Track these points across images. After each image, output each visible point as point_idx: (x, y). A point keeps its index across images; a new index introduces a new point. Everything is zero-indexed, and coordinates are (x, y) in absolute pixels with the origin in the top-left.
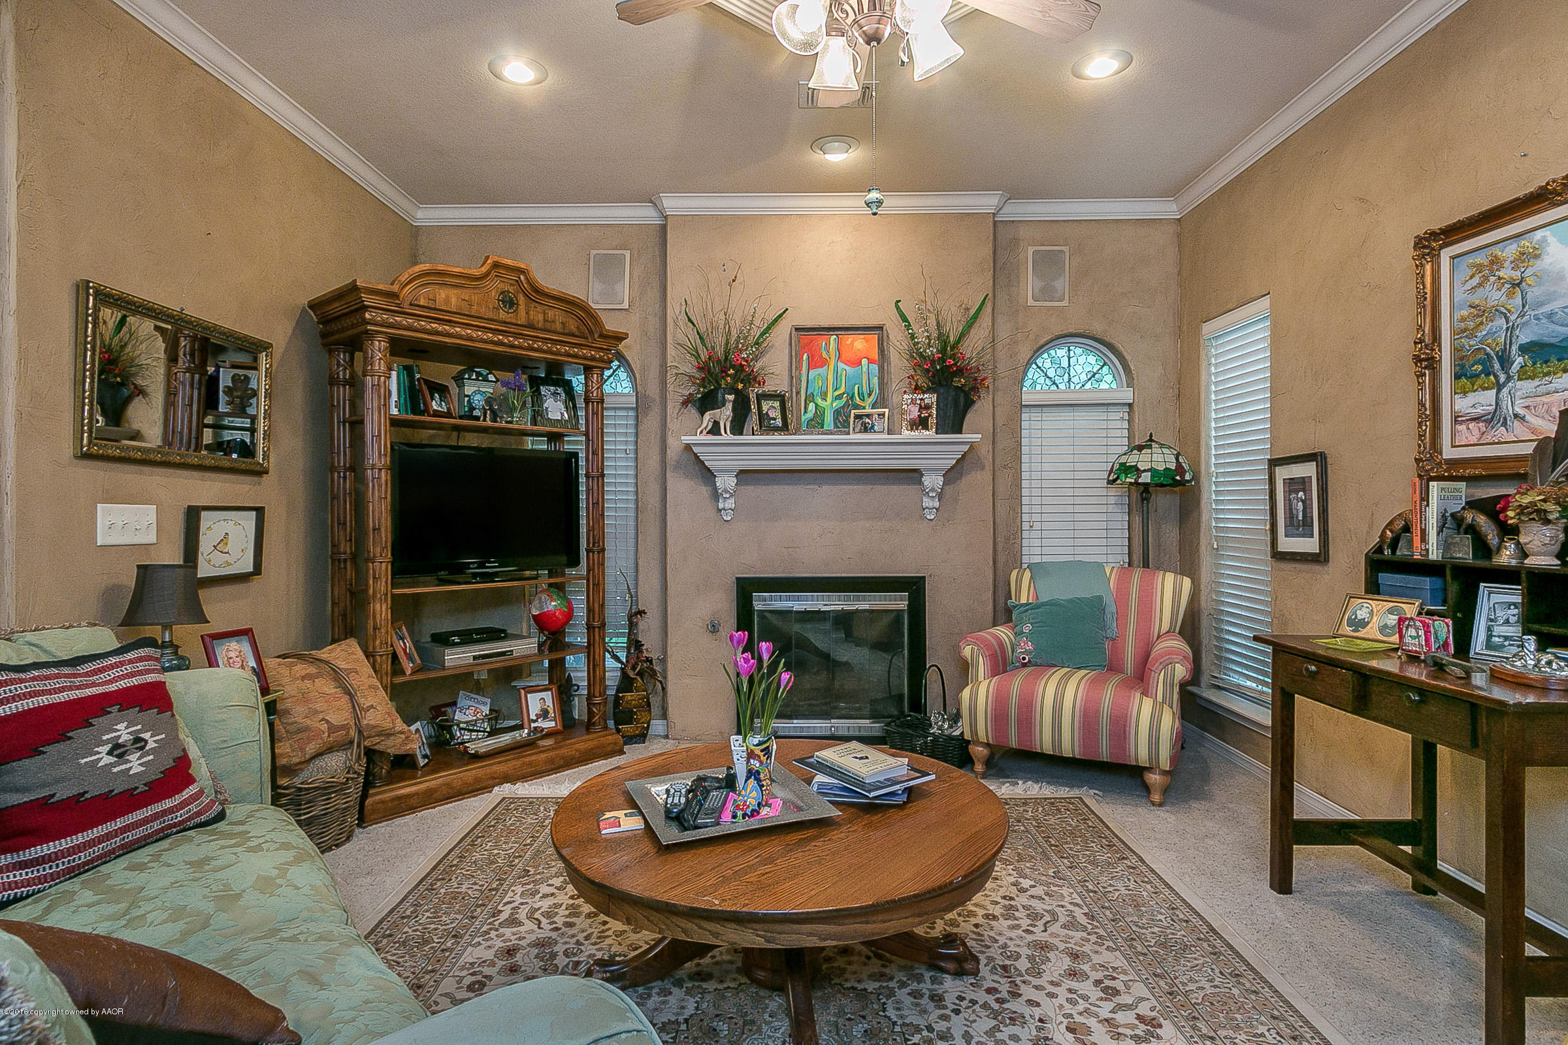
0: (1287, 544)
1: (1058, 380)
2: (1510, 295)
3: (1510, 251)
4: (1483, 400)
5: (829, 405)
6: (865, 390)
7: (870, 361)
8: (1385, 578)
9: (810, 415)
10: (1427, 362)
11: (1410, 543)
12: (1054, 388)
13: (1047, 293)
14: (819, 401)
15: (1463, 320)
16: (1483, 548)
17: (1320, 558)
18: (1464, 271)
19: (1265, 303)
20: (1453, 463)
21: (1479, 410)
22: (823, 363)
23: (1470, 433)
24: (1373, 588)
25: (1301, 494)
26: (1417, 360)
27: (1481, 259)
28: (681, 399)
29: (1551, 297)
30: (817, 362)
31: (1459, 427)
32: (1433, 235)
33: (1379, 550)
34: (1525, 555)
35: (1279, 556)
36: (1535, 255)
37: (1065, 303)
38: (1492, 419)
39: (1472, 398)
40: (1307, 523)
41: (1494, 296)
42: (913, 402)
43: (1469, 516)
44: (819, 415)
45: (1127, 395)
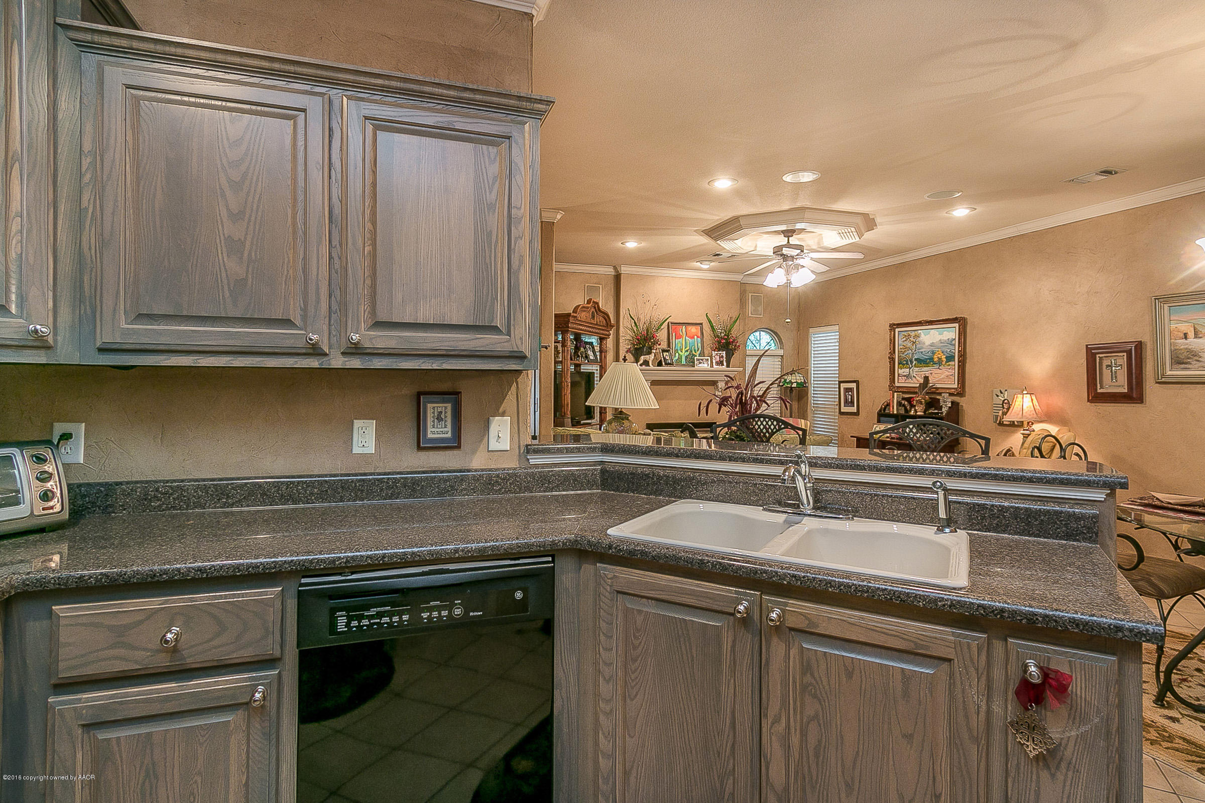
0: (844, 409)
1: (756, 345)
2: (913, 345)
3: (913, 334)
4: (906, 371)
5: (684, 354)
6: (697, 349)
7: (698, 337)
8: (882, 419)
9: (677, 358)
10: (892, 360)
11: (889, 409)
12: (755, 348)
13: (755, 311)
14: (680, 352)
15: (901, 349)
16: (906, 411)
17: (857, 414)
18: (901, 336)
19: (837, 327)
20: (898, 387)
21: (905, 374)
22: (680, 337)
23: (902, 379)
24: (879, 421)
25: (850, 393)
26: (889, 358)
27: (905, 334)
28: (626, 350)
29: (922, 348)
30: (678, 337)
31: (900, 378)
32: (894, 324)
33: (880, 411)
34: (917, 412)
35: (841, 413)
36: (918, 336)
37: (762, 316)
38: (908, 376)
39: (903, 370)
40: (852, 402)
41: (909, 345)
42: (717, 354)
43: (903, 402)
44: (680, 357)
45: (781, 352)
